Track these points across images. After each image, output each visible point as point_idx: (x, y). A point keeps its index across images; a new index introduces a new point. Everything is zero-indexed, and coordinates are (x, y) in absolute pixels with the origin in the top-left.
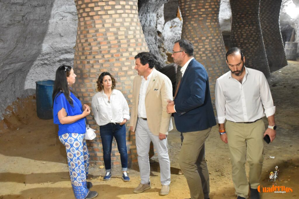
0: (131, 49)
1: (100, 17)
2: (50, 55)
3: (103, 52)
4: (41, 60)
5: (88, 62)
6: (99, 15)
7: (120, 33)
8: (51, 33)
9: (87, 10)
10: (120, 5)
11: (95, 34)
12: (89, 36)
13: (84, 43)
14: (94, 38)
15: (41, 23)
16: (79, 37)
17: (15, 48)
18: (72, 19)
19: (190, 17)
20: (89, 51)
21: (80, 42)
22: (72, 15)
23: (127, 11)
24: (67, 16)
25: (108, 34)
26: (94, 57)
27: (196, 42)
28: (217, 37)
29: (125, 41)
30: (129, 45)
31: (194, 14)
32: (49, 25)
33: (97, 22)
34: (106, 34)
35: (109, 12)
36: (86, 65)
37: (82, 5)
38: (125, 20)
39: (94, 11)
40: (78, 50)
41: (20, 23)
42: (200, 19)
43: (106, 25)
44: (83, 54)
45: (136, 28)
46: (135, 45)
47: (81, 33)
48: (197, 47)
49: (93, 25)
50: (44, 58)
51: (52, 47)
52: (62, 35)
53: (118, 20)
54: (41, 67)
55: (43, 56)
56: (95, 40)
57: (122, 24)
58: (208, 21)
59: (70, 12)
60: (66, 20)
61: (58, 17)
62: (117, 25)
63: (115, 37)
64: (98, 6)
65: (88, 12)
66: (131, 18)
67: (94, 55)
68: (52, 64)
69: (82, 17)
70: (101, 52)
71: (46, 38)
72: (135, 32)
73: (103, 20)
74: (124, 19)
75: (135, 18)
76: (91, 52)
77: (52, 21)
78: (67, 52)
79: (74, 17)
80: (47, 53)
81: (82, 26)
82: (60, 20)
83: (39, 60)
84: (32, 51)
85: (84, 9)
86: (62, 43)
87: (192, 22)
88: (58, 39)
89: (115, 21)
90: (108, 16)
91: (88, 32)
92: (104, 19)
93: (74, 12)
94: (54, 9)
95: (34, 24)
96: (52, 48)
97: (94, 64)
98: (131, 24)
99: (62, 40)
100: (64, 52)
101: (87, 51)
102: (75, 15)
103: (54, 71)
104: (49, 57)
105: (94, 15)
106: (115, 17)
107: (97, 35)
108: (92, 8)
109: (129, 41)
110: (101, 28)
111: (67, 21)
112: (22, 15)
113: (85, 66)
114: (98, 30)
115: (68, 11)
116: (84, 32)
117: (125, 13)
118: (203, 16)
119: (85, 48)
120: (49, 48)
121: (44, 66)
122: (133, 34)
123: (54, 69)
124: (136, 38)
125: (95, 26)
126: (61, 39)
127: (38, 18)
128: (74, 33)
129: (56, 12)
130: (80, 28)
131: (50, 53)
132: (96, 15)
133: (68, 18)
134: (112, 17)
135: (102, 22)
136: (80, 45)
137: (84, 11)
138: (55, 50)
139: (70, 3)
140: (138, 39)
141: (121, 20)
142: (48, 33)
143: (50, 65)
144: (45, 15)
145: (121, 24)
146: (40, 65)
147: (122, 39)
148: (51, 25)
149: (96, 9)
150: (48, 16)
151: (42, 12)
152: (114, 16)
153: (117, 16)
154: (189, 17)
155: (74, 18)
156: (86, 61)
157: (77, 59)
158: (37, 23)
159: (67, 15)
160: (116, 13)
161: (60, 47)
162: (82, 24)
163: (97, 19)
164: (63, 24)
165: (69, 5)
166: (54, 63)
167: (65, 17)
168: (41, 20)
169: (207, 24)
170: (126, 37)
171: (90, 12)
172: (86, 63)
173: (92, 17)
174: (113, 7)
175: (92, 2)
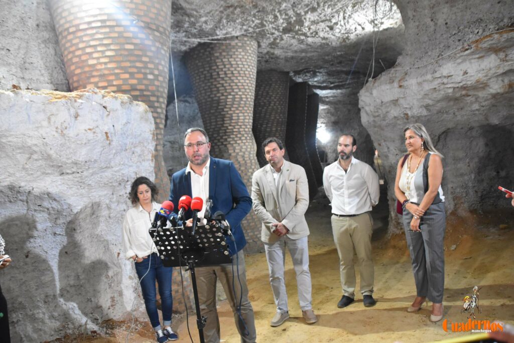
1: (232, 145)
6: (230, 144)
7: (246, 156)
9: (221, 140)
25: (238, 157)
30: (252, 164)
33: (230, 148)
34: (237, 157)
35: (238, 142)
39: (227, 141)
43: (236, 151)
49: (227, 151)
53: (244, 147)
57: (246, 149)
62: (243, 150)
63: (243, 159)
64: (230, 138)
73: (234, 147)
74: (247, 146)
85: (219, 140)
89: (242, 148)
90: (237, 145)
108: (226, 139)
109: (251, 161)
110: (233, 153)
114: (231, 154)
117: (247, 142)
125: (228, 152)
134: (240, 145)
135: (234, 149)
149: (229, 140)
153: (243, 144)
160: (242, 142)
170: (250, 159)
171: (224, 142)
173: (225, 145)
174: (240, 139)
175: (226, 135)
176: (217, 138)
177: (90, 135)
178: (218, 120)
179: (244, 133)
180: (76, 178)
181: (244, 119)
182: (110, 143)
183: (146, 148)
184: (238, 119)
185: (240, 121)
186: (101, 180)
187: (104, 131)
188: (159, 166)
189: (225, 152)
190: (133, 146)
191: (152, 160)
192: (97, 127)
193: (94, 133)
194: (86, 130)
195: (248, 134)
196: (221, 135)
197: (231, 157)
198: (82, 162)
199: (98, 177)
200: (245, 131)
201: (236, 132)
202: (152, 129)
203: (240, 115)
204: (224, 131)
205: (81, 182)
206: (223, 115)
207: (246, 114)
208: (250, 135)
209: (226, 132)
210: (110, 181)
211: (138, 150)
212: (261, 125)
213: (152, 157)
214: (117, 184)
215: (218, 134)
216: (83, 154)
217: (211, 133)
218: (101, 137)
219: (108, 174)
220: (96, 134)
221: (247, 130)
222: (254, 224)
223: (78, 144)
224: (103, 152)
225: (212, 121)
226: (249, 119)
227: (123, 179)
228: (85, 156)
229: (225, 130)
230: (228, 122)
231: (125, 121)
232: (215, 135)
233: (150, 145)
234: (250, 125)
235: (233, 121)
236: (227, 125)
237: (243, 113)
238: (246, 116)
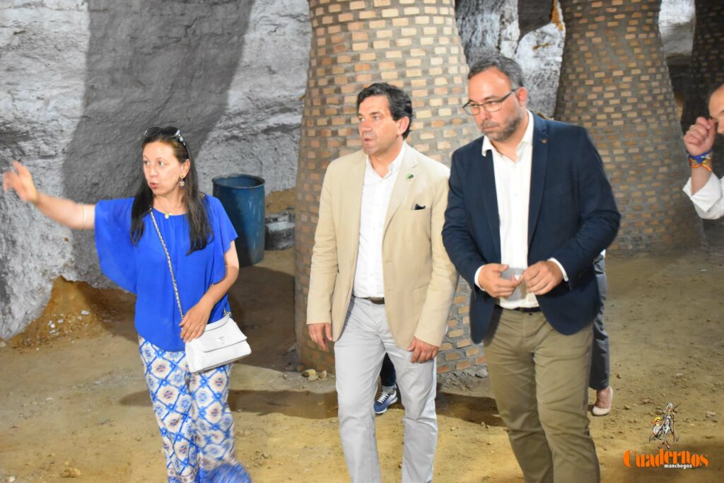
0: (435, 102)
1: (364, 26)
2: (246, 116)
4: (226, 128)
5: (335, 133)
7: (410, 63)
8: (249, 66)
11: (350, 65)
12: (336, 70)
13: (325, 87)
14: (348, 75)
15: (228, 41)
16: (314, 74)
17: (167, 102)
18: (297, 30)
19: (584, 21)
20: (337, 107)
21: (316, 86)
22: (297, 22)
23: (428, 10)
24: (286, 24)
25: (383, 66)
26: (348, 121)
27: (599, 82)
28: (653, 70)
29: (423, 82)
30: (431, 92)
31: (594, 12)
32: (245, 46)
33: (356, 37)
34: (377, 67)
35: (386, 13)
36: (328, 139)
38: (422, 30)
39: (349, 11)
40: (312, 104)
41: (179, 43)
42: (610, 24)
43: (377, 45)
44: (323, 114)
45: (449, 51)
46: (446, 92)
47: (319, 64)
48: (600, 96)
49: (346, 44)
50: (231, 123)
51: (251, 97)
52: (273, 68)
53: (405, 32)
54: (224, 145)
55: (230, 119)
56: (351, 79)
57: (416, 40)
58: (629, 29)
59: (293, 13)
60: (284, 34)
61: (265, 27)
62: (403, 43)
63: (399, 72)
65: (335, 15)
66: (437, 25)
67: (347, 115)
68: (249, 138)
69: (321, 25)
71: (237, 78)
72: (446, 61)
73: (370, 31)
74: (420, 28)
75: (448, 26)
76: (342, 108)
77: (250, 36)
78: (285, 110)
79: (301, 27)
80: (238, 111)
81: (320, 47)
82: (270, 33)
83: (220, 128)
84: (206, 107)
86: (274, 88)
87: (589, 34)
88: (265, 80)
89: (398, 34)
90: (382, 23)
91: (335, 62)
92: (372, 29)
93: (302, 14)
94: (257, 8)
95: (211, 46)
96: (251, 100)
97: (348, 138)
98: (436, 40)
99: (274, 80)
100: (277, 108)
101: (332, 106)
102: (304, 22)
103: (255, 153)
104: (242, 120)
105: (350, 21)
106: (399, 25)
107: (357, 69)
109: (431, 82)
110: (366, 52)
111: (286, 37)
112: (186, 23)
113: (326, 142)
114: (359, 56)
116: (326, 62)
117: (423, 14)
118: (616, 17)
119: (328, 100)
120: (243, 101)
121: (232, 142)
122: (442, 65)
123: (254, 148)
124: (448, 74)
125: (351, 48)
126: (272, 79)
127: (221, 29)
128: (301, 64)
129: (262, 15)
130: (316, 53)
131: (246, 113)
132: (354, 21)
133: (288, 29)
134: (391, 23)
135: (369, 37)
136: (315, 92)
137: (327, 13)
138: (257, 106)
140: (452, 78)
141: (413, 31)
142: (243, 64)
143: (244, 139)
144: (235, 23)
145: (413, 42)
146: (223, 141)
147: (415, 78)
148: (249, 46)
150: (243, 25)
151: (229, 17)
152: (396, 22)
153: (404, 21)
154: (582, 21)
155: (301, 29)
156: (329, 131)
157: (309, 125)
158: (218, 41)
159: (286, 22)
160: (402, 16)
161: (269, 97)
162: (322, 42)
163: (355, 31)
164: (277, 43)
166: (255, 135)
167: (281, 26)
168: (227, 35)
169: (628, 37)
170: (425, 72)
171: (340, 13)
172: (329, 134)
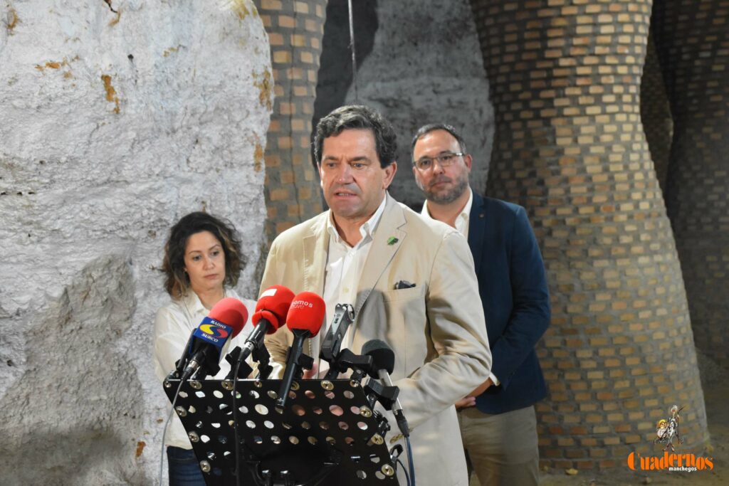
3: (575, 201)
6: (563, 116)
9: (534, 104)
10: (612, 93)
37: (521, 92)
64: (565, 96)
70: (570, 200)
85: (526, 103)
108: (550, 100)
115: (381, 96)
139: (385, 75)
149: (558, 102)
165: (383, 81)
173: (547, 121)
174: (598, 99)
175: (549, 88)
176: (522, 96)
177: (54, 83)
178: (527, 35)
179: (612, 80)
180: (14, 208)
181: (614, 35)
182: (117, 111)
183: (238, 126)
184: (596, 34)
185: (600, 39)
186: (93, 219)
187: (100, 73)
188: (294, 183)
189: (545, 142)
190: (194, 120)
191: (257, 165)
192: (77, 58)
193: (67, 75)
194: (39, 67)
195: (626, 85)
196: (533, 85)
197: (562, 161)
198: (29, 162)
199: (82, 210)
200: (616, 74)
201: (586, 76)
202: (260, 70)
203: (602, 19)
204: (545, 74)
205: (30, 223)
206: (542, 19)
207: (623, 17)
208: (633, 89)
209: (551, 78)
210: (121, 224)
211: (213, 133)
212: (695, 52)
213: (257, 154)
214: (143, 233)
215: (526, 82)
216: (31, 138)
217: (501, 79)
218: (87, 89)
219: (114, 201)
220: (71, 81)
221: (622, 70)
222: (627, 384)
223: (15, 108)
224: (96, 136)
225: (508, 38)
226: (636, 33)
227: (160, 220)
228: (40, 146)
229: (549, 70)
230: (561, 43)
231: (169, 43)
232: (516, 87)
233: (252, 117)
234: (636, 56)
235: (576, 41)
236: (557, 54)
237: (615, 14)
238: (622, 23)
